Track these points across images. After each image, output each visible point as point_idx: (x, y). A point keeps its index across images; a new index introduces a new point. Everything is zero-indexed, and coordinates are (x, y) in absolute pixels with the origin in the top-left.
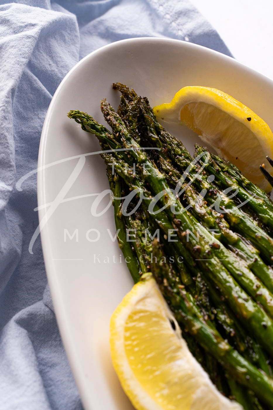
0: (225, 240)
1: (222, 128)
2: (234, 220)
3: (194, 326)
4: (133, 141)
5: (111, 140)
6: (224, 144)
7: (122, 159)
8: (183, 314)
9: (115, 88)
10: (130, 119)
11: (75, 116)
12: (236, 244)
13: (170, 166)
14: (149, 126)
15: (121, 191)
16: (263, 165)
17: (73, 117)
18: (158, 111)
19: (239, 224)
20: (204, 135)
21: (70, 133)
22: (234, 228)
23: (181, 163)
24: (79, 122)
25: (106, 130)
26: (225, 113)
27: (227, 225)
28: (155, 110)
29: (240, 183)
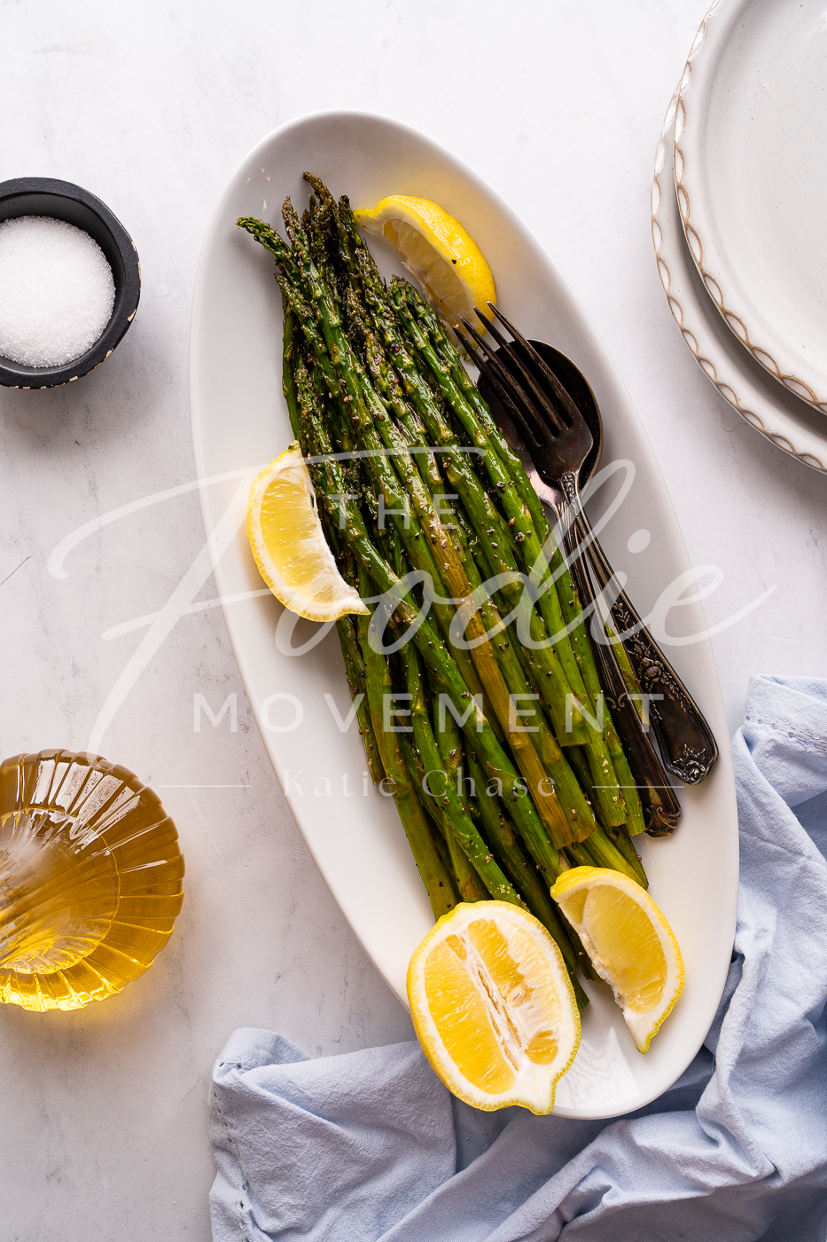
0: (392, 412)
1: (427, 260)
2: (408, 388)
3: (331, 506)
4: (312, 267)
5: (288, 261)
6: (428, 279)
7: (298, 287)
8: (323, 492)
9: (306, 178)
10: (317, 231)
11: (246, 224)
12: (403, 418)
13: (356, 301)
14: (342, 239)
15: (294, 327)
16: (457, 325)
17: (244, 226)
18: (358, 216)
19: (413, 394)
20: (408, 261)
21: (239, 245)
22: (407, 398)
23: (370, 300)
24: (250, 232)
25: (283, 245)
26: (431, 246)
27: (400, 393)
28: (355, 214)
29: (431, 339)
